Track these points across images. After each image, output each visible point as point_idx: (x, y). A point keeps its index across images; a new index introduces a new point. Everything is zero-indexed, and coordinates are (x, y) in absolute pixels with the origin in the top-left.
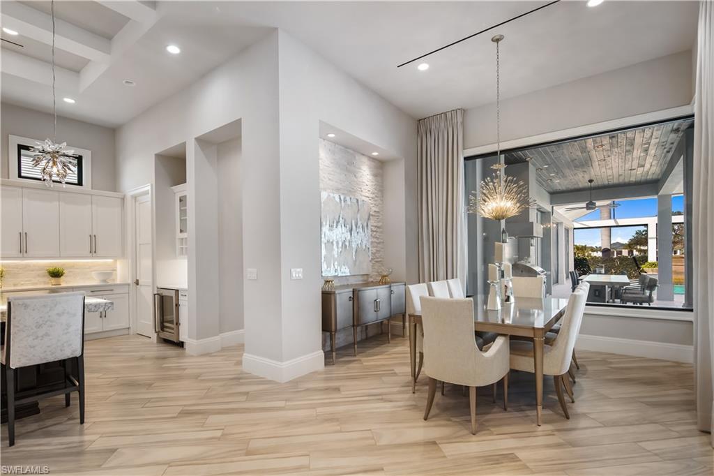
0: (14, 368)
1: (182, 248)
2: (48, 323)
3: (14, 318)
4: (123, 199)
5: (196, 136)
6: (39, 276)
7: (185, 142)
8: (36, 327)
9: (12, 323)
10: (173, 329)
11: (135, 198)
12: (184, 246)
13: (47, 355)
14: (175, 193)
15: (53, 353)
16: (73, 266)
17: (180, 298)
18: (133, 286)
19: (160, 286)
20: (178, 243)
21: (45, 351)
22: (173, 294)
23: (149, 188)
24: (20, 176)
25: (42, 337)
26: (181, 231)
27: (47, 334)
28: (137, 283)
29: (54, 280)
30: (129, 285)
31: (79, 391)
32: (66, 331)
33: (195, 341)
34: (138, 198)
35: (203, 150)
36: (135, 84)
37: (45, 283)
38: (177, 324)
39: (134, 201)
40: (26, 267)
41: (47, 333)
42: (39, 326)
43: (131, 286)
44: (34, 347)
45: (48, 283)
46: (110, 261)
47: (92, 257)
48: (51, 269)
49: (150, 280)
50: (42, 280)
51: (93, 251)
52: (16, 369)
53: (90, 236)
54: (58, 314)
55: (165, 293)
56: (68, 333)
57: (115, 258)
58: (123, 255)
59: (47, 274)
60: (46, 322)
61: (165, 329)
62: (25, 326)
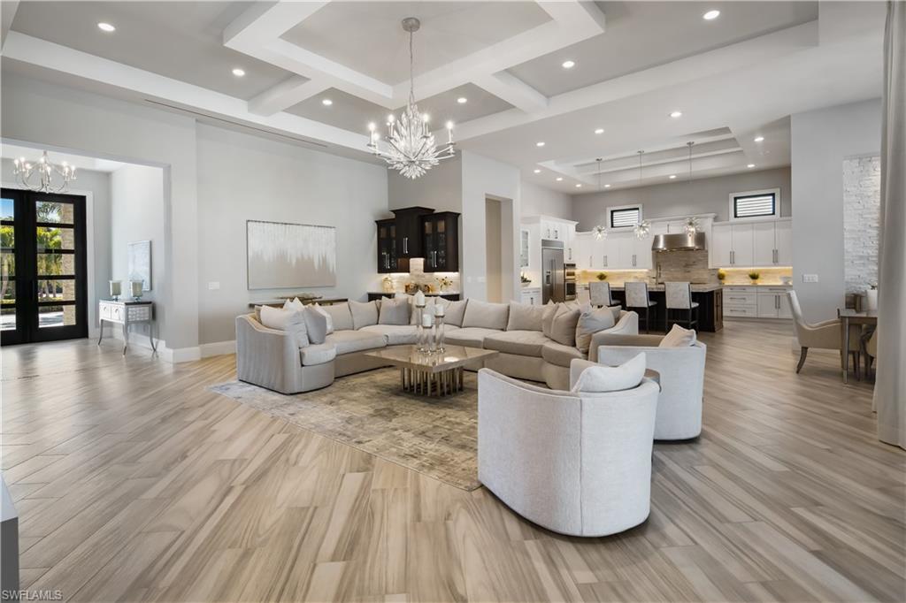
6: (745, 278)
24: (736, 217)
29: (752, 281)
40: (736, 272)
47: (775, 265)
48: (751, 273)
51: (776, 262)
53: (774, 251)
59: (749, 277)
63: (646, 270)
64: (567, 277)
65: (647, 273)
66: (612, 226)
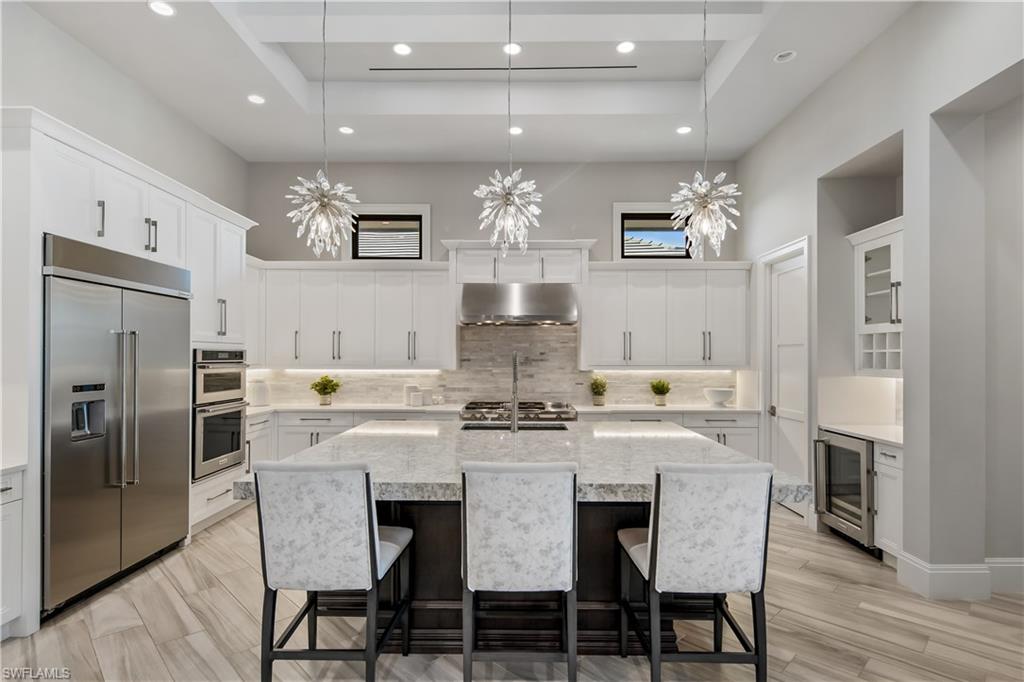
0: (660, 591)
1: (872, 353)
2: (713, 521)
3: (664, 505)
4: (749, 271)
5: (933, 111)
6: (641, 391)
7: (902, 132)
8: (694, 525)
9: (660, 511)
10: (859, 518)
11: (771, 266)
12: (875, 351)
13: (707, 581)
14: (853, 247)
15: (716, 580)
16: (679, 379)
17: (878, 457)
18: (765, 417)
19: (825, 425)
20: (859, 344)
21: (706, 574)
22: (861, 448)
23: (804, 245)
24: (623, 257)
25: (703, 545)
26: (867, 320)
27: (709, 543)
28: (773, 412)
29: (657, 398)
30: (759, 414)
31: (757, 666)
32: (739, 541)
33: (929, 566)
34: (776, 266)
35: (948, 136)
36: (795, 54)
37: (649, 402)
38: (869, 510)
39: (768, 271)
40: (628, 380)
41: (709, 539)
42: (699, 525)
43: (762, 417)
44: (690, 562)
45: (651, 403)
46: (728, 372)
47: (705, 367)
48: (655, 382)
49: (802, 412)
50: (644, 396)
51: (707, 358)
52: (663, 592)
53: (704, 333)
54: (729, 507)
55: (836, 441)
56: (741, 545)
57: (734, 367)
58: (748, 363)
59: (650, 389)
60: (711, 518)
61: (834, 510)
62: (679, 521)
63: (436, 372)
64: (203, 397)
65: (440, 377)
66: (355, 256)
